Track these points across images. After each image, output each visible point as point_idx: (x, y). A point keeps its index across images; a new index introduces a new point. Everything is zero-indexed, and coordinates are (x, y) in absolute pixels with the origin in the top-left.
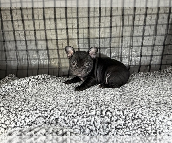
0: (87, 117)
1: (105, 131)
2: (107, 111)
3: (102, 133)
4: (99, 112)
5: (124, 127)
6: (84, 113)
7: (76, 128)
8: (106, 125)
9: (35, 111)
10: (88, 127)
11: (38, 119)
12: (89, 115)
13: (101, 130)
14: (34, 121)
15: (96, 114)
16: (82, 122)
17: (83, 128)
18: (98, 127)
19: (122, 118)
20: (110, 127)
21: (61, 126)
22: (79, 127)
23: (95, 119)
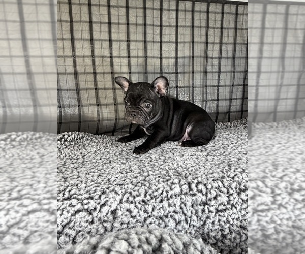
0: (168, 200)
1: (200, 219)
2: (198, 184)
3: (196, 224)
4: (185, 187)
5: (229, 206)
6: (162, 193)
7: (151, 223)
8: (200, 208)
9: (68, 202)
10: (171, 216)
11: (77, 216)
12: (172, 195)
13: (194, 218)
14: (68, 223)
15: (182, 191)
16: (161, 209)
17: (163, 221)
18: (189, 214)
19: (222, 192)
20: (207, 211)
21: (124, 223)
22: (156, 220)
23: (183, 200)
